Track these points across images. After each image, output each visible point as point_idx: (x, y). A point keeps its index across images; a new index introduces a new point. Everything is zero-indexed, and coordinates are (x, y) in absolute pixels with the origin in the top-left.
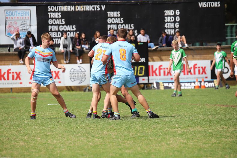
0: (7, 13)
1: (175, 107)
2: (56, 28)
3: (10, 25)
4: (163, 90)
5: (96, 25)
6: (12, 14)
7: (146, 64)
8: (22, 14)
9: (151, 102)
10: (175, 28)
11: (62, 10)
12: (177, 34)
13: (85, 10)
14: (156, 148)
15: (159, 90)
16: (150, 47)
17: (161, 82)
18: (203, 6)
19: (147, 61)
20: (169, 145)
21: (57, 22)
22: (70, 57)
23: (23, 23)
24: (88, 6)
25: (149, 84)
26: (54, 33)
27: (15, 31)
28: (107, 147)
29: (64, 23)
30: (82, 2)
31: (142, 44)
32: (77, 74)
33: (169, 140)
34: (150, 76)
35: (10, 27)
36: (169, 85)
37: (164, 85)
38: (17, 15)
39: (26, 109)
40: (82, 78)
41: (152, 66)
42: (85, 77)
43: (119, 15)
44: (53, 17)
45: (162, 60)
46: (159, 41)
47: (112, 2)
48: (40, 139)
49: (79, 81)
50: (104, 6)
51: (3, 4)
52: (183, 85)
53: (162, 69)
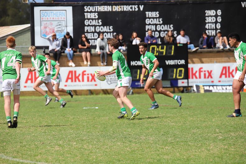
0: (43, 13)
1: (216, 111)
2: (92, 29)
3: (46, 26)
4: (203, 94)
5: (134, 25)
6: (47, 14)
7: (186, 66)
8: (58, 14)
9: (190, 106)
10: (216, 29)
11: (99, 10)
12: (219, 35)
13: (122, 10)
14: (196, 153)
15: (200, 94)
16: (190, 49)
17: (201, 85)
19: (187, 63)
20: (209, 150)
22: (107, 59)
23: (58, 24)
24: (126, 6)
25: (188, 87)
26: (90, 34)
27: (51, 32)
28: (144, 152)
29: (101, 24)
30: (120, 2)
31: (182, 45)
32: (113, 77)
33: (209, 146)
35: (45, 28)
36: (209, 88)
37: (204, 89)
38: (53, 15)
41: (192, 69)
43: (158, 16)
44: (90, 18)
45: (202, 62)
46: (200, 42)
47: (151, 1)
48: (75, 143)
49: (116, 84)
50: (143, 6)
51: (38, 5)
52: (224, 88)
53: (202, 71)
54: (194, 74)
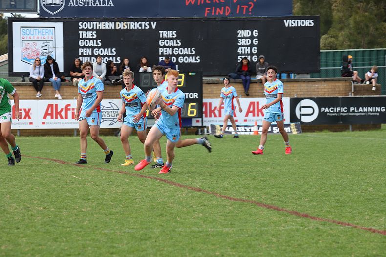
0: (24, 31)
2: (89, 52)
3: (28, 47)
6: (30, 32)
8: (44, 32)
10: (252, 54)
11: (98, 28)
13: (129, 28)
18: (290, 26)
21: (91, 43)
26: (86, 58)
27: (34, 55)
29: (100, 45)
35: (27, 49)
38: (37, 34)
43: (175, 36)
44: (86, 37)
47: (166, 18)
50: (155, 23)
52: (248, 129)
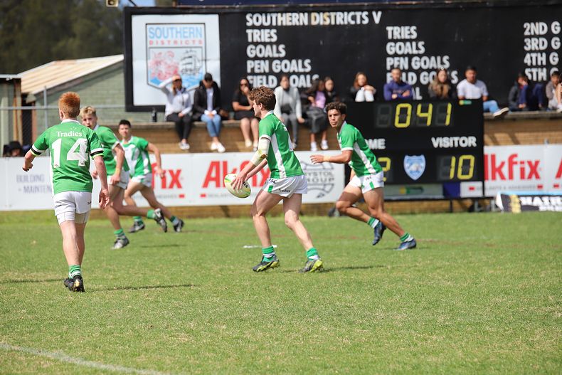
0: (151, 30)
1: (549, 254)
3: (159, 59)
4: (518, 215)
5: (359, 58)
6: (162, 33)
7: (478, 152)
8: (186, 32)
9: (488, 242)
12: (554, 79)
14: (502, 351)
15: (510, 214)
16: (488, 111)
17: (513, 194)
19: (481, 143)
20: (532, 345)
22: (297, 135)
23: (187, 55)
24: (341, 14)
25: (484, 198)
27: (169, 74)
28: (383, 349)
30: (327, 4)
31: (469, 103)
32: (312, 175)
33: (533, 333)
34: (488, 179)
35: (158, 63)
36: (533, 201)
37: (520, 202)
38: (174, 35)
39: (194, 256)
40: (325, 185)
41: (493, 157)
42: (332, 182)
43: (415, 36)
45: (516, 142)
47: (398, 3)
48: (224, 327)
49: (318, 192)
50: (380, 13)
51: (141, 11)
53: (516, 163)
54: (498, 170)
